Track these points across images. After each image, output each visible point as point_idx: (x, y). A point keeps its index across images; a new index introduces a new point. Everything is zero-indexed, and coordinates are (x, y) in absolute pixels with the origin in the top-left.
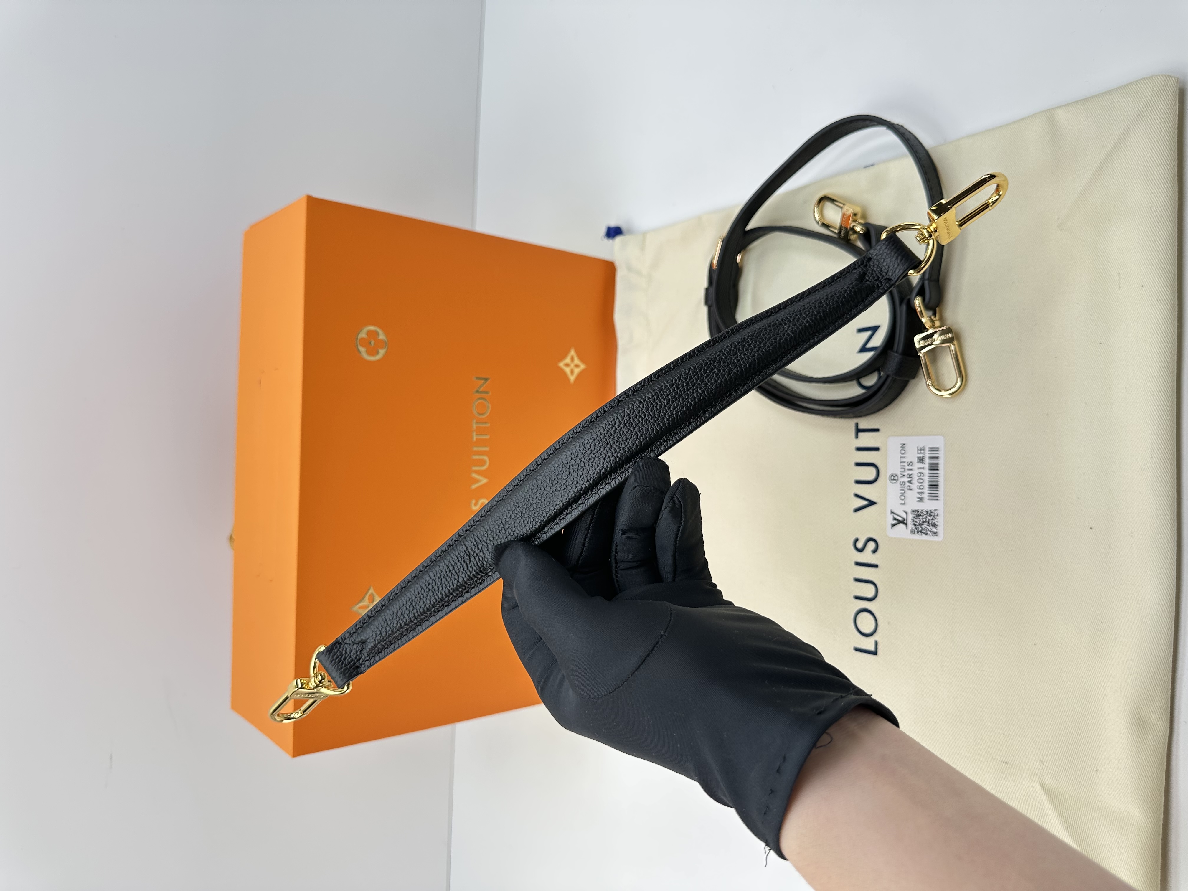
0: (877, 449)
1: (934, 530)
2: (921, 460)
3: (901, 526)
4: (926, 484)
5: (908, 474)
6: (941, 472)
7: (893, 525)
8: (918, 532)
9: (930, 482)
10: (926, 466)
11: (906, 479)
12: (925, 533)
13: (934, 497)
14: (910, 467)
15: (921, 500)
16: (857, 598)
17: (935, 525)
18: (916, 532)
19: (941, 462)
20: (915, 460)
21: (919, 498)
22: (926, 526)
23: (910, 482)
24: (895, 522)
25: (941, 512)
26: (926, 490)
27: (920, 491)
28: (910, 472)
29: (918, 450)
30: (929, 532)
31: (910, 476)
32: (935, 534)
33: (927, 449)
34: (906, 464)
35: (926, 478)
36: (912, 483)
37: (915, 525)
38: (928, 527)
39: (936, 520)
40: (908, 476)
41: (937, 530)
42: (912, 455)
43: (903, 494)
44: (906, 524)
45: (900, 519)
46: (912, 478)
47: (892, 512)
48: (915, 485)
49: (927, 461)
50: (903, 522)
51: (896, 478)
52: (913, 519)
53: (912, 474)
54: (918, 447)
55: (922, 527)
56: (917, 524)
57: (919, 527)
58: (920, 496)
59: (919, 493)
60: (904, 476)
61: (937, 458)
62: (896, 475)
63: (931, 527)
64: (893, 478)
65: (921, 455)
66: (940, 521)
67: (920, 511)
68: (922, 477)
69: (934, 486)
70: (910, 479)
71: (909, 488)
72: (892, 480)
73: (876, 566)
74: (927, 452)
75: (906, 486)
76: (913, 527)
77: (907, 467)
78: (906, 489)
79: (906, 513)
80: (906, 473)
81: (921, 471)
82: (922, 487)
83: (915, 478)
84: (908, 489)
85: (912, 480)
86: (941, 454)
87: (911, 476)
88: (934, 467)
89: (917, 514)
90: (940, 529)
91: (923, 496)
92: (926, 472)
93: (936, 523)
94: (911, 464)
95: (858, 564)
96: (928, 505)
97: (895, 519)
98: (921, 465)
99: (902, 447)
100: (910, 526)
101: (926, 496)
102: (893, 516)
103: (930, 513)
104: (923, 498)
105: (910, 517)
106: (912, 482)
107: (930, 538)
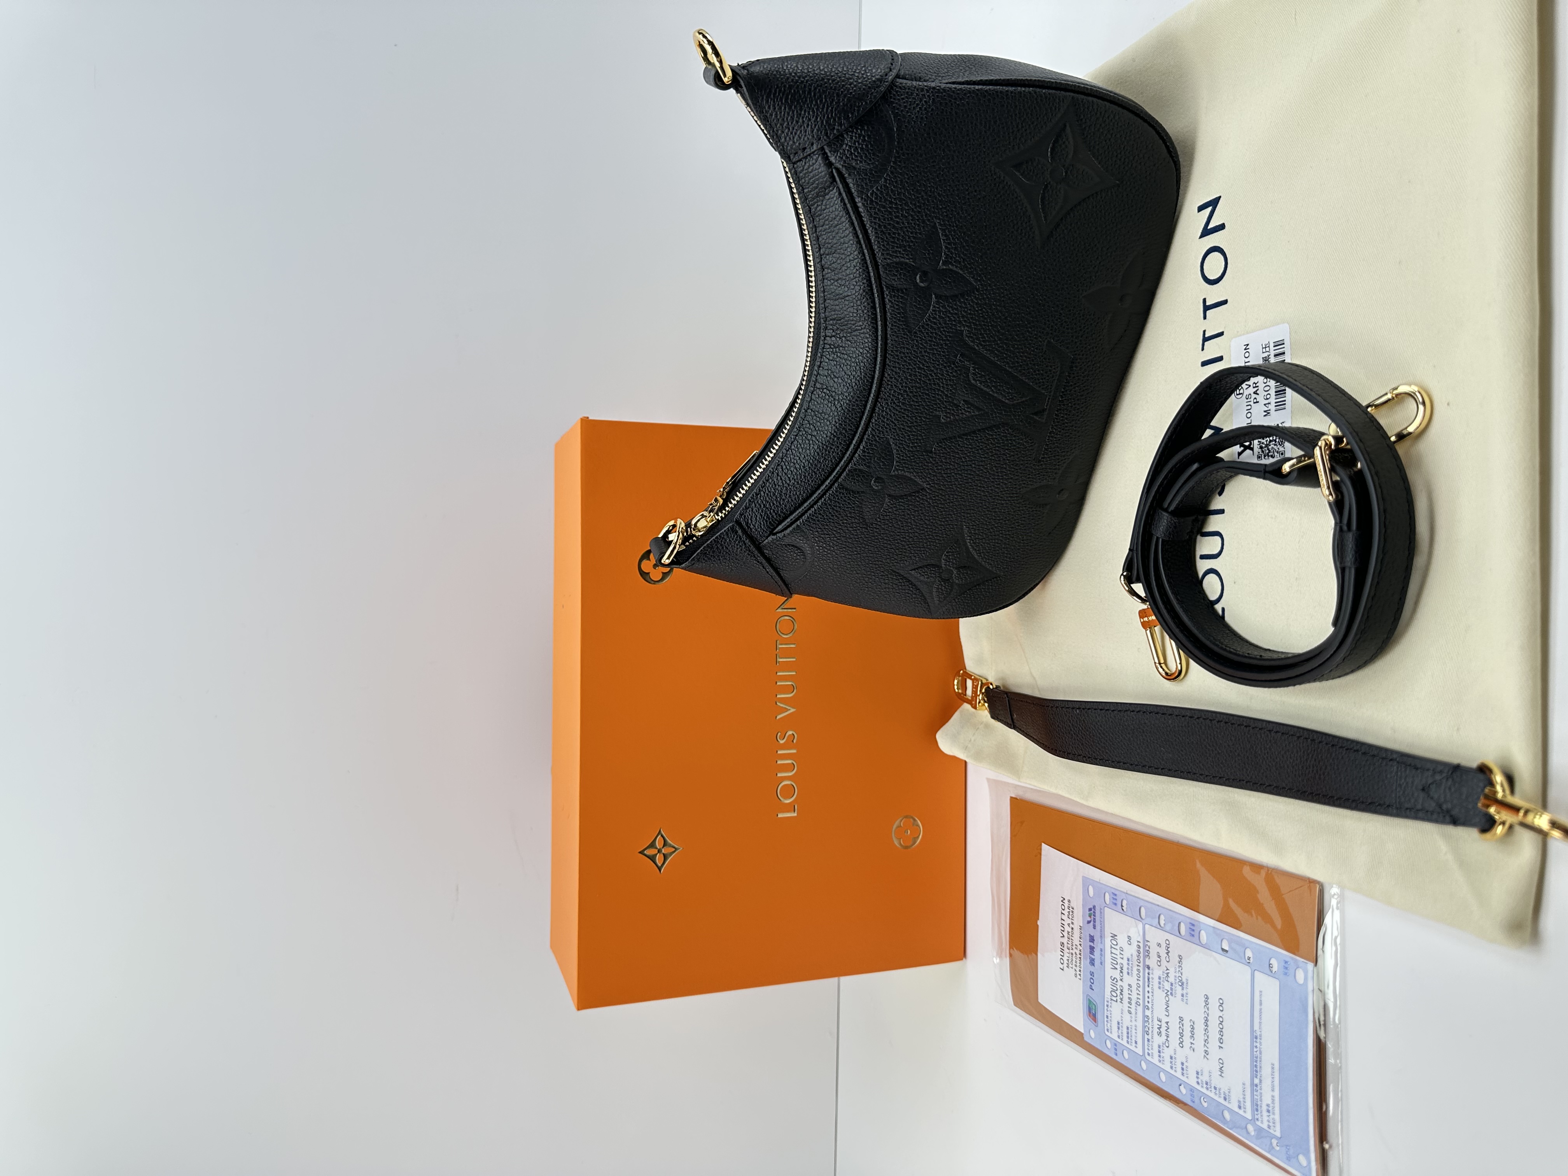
0: (1220, 359)
1: (1281, 449)
2: (1266, 361)
3: (1248, 451)
5: (1254, 383)
7: (1240, 454)
8: (1265, 456)
12: (1272, 456)
13: (1281, 406)
15: (1267, 413)
18: (1263, 457)
21: (1265, 411)
22: (1273, 446)
23: (1255, 393)
24: (1242, 449)
26: (1273, 399)
27: (1267, 402)
32: (1282, 454)
36: (1258, 394)
38: (1275, 447)
40: (1254, 385)
41: (1284, 448)
43: (1249, 411)
44: (1252, 449)
50: (1249, 447)
51: (1241, 391)
55: (1268, 449)
56: (1263, 446)
57: (1266, 449)
58: (1266, 409)
59: (1265, 405)
60: (1250, 386)
63: (1279, 446)
70: (1256, 389)
71: (1255, 401)
75: (1252, 399)
76: (1260, 450)
78: (1252, 403)
82: (1268, 396)
84: (1254, 403)
87: (1257, 385)
91: (1270, 407)
99: (1245, 349)
100: (1256, 449)
101: (1272, 407)
104: (1270, 410)
106: (1258, 392)
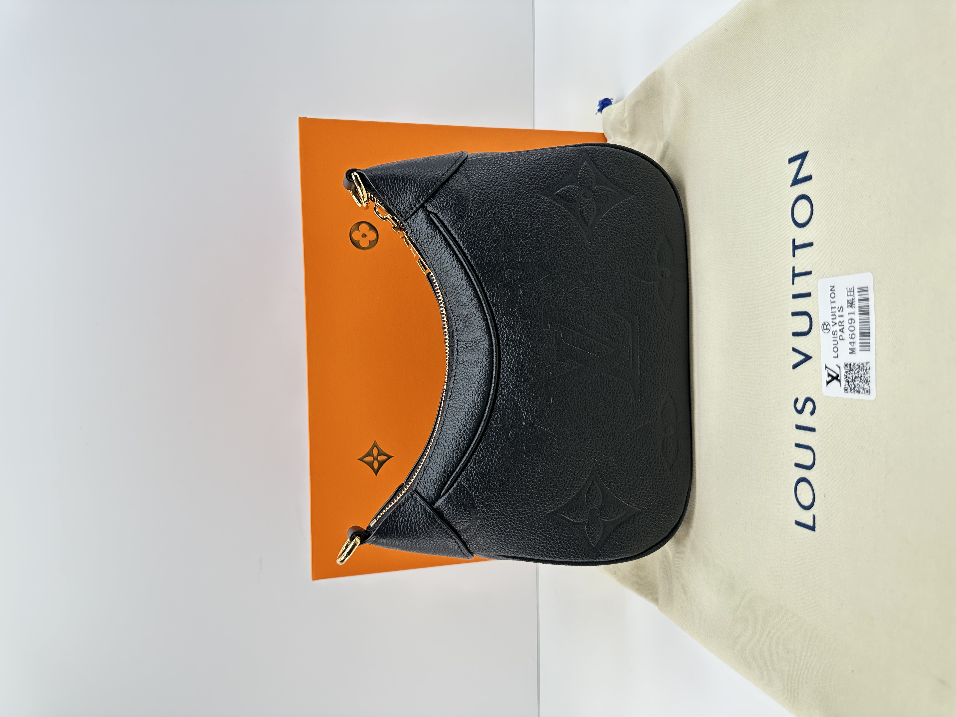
0: (809, 295)
1: (866, 387)
2: (851, 304)
3: (835, 382)
4: (857, 332)
5: (840, 322)
6: (872, 316)
7: (828, 383)
8: (851, 390)
9: (861, 329)
10: (857, 310)
11: (837, 328)
12: (858, 391)
13: (865, 347)
14: (841, 313)
15: (853, 351)
16: (797, 465)
17: (867, 381)
18: (849, 390)
19: (871, 303)
20: (845, 305)
21: (850, 349)
22: (858, 382)
23: (841, 331)
24: (830, 378)
25: (872, 365)
26: (857, 340)
27: (852, 341)
28: (841, 319)
29: (847, 292)
30: (861, 390)
31: (841, 324)
32: (867, 391)
33: (856, 291)
34: (836, 310)
35: (857, 325)
36: (844, 332)
37: (848, 381)
38: (861, 384)
39: (868, 375)
41: (869, 387)
42: (842, 300)
43: (835, 346)
44: (840, 381)
45: (835, 375)
46: (843, 325)
47: (826, 367)
48: (846, 334)
49: (857, 304)
50: (836, 378)
51: (828, 327)
52: (846, 374)
53: (843, 321)
54: (847, 289)
55: (854, 385)
56: (850, 380)
57: (852, 383)
58: (851, 347)
60: (836, 324)
61: (868, 299)
62: (828, 324)
63: (864, 384)
64: (825, 327)
65: (850, 298)
66: (872, 375)
67: (852, 364)
68: (853, 324)
69: (865, 334)
70: (841, 327)
72: (824, 329)
73: (813, 430)
74: (856, 293)
75: (838, 336)
76: (846, 383)
77: (838, 314)
78: (838, 339)
79: (840, 368)
80: (837, 321)
81: (852, 316)
82: (853, 336)
83: (846, 325)
84: (840, 339)
85: (843, 328)
86: (871, 295)
88: (864, 312)
89: (849, 367)
90: (873, 386)
91: (855, 346)
92: (857, 317)
93: (869, 379)
94: (841, 309)
95: (798, 427)
96: (859, 358)
97: (829, 375)
98: (851, 310)
99: (831, 290)
100: (843, 382)
101: (857, 346)
102: (828, 371)
103: (862, 367)
104: (855, 349)
105: (843, 371)
106: (843, 330)
107: (862, 396)
